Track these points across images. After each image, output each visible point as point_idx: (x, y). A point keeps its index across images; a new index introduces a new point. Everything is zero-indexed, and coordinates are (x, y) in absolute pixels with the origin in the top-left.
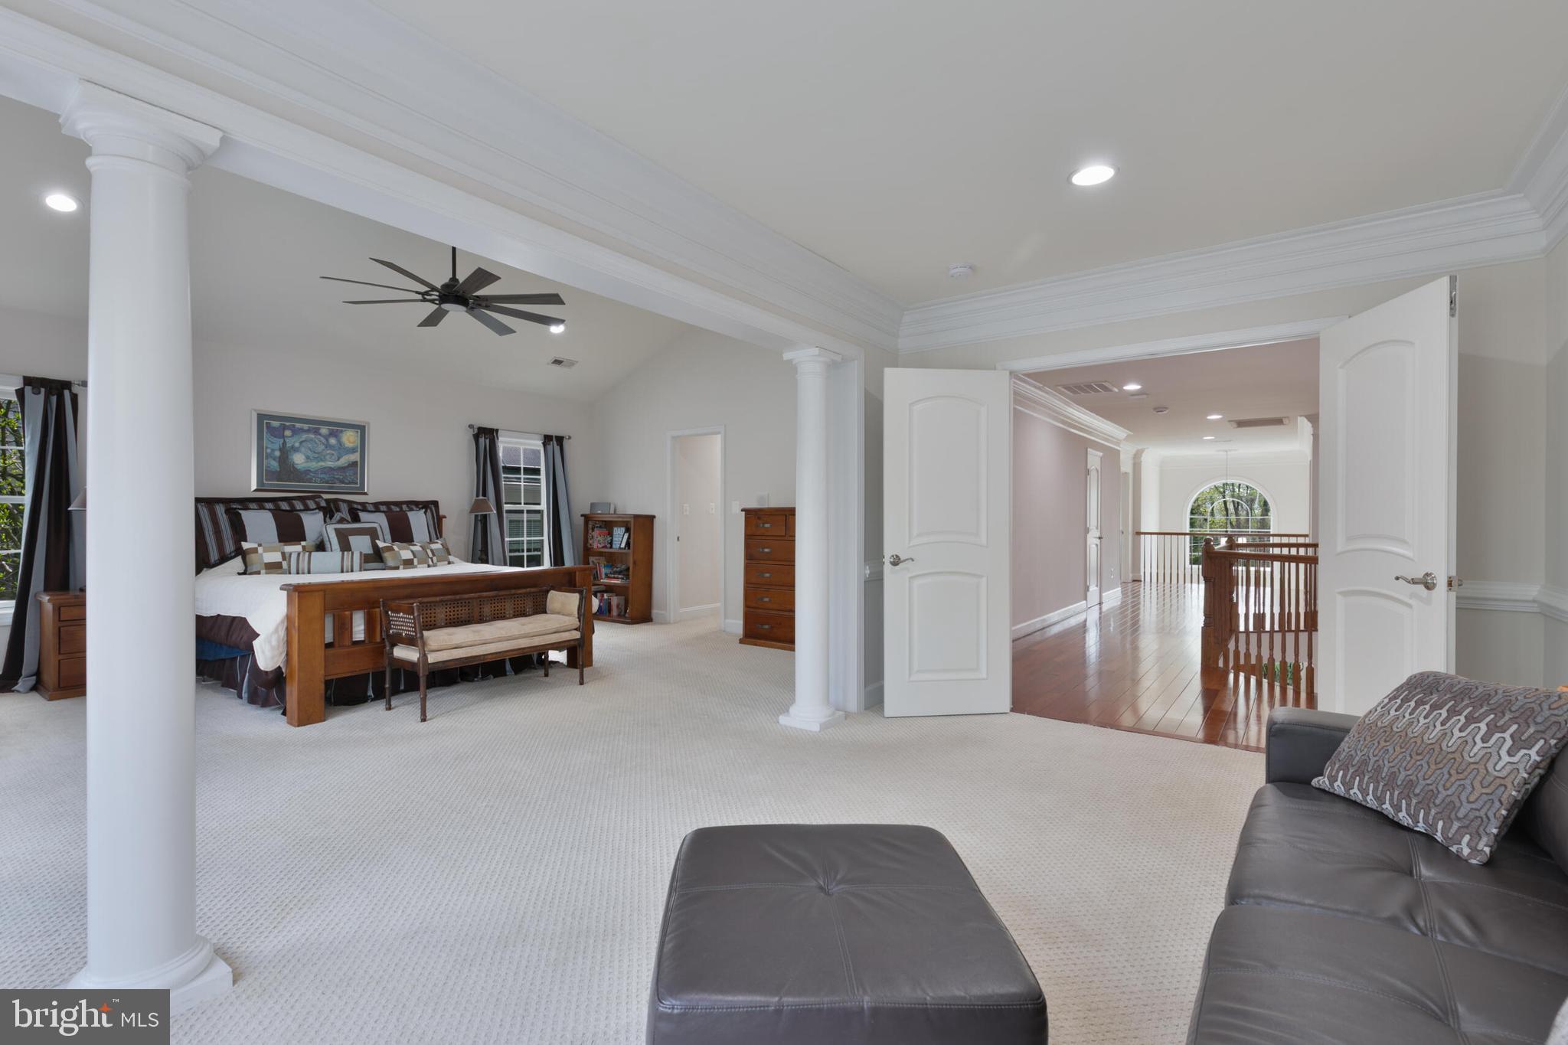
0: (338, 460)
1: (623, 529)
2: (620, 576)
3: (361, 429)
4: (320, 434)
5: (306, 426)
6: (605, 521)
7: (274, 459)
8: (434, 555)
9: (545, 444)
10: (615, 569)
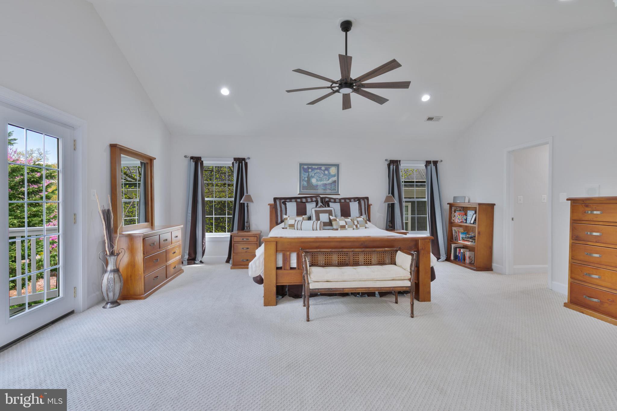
0: (329, 180)
1: (474, 212)
2: (470, 240)
3: (337, 166)
4: (322, 170)
5: (316, 167)
6: (463, 207)
7: (305, 181)
8: (358, 223)
9: (426, 166)
10: (468, 235)
